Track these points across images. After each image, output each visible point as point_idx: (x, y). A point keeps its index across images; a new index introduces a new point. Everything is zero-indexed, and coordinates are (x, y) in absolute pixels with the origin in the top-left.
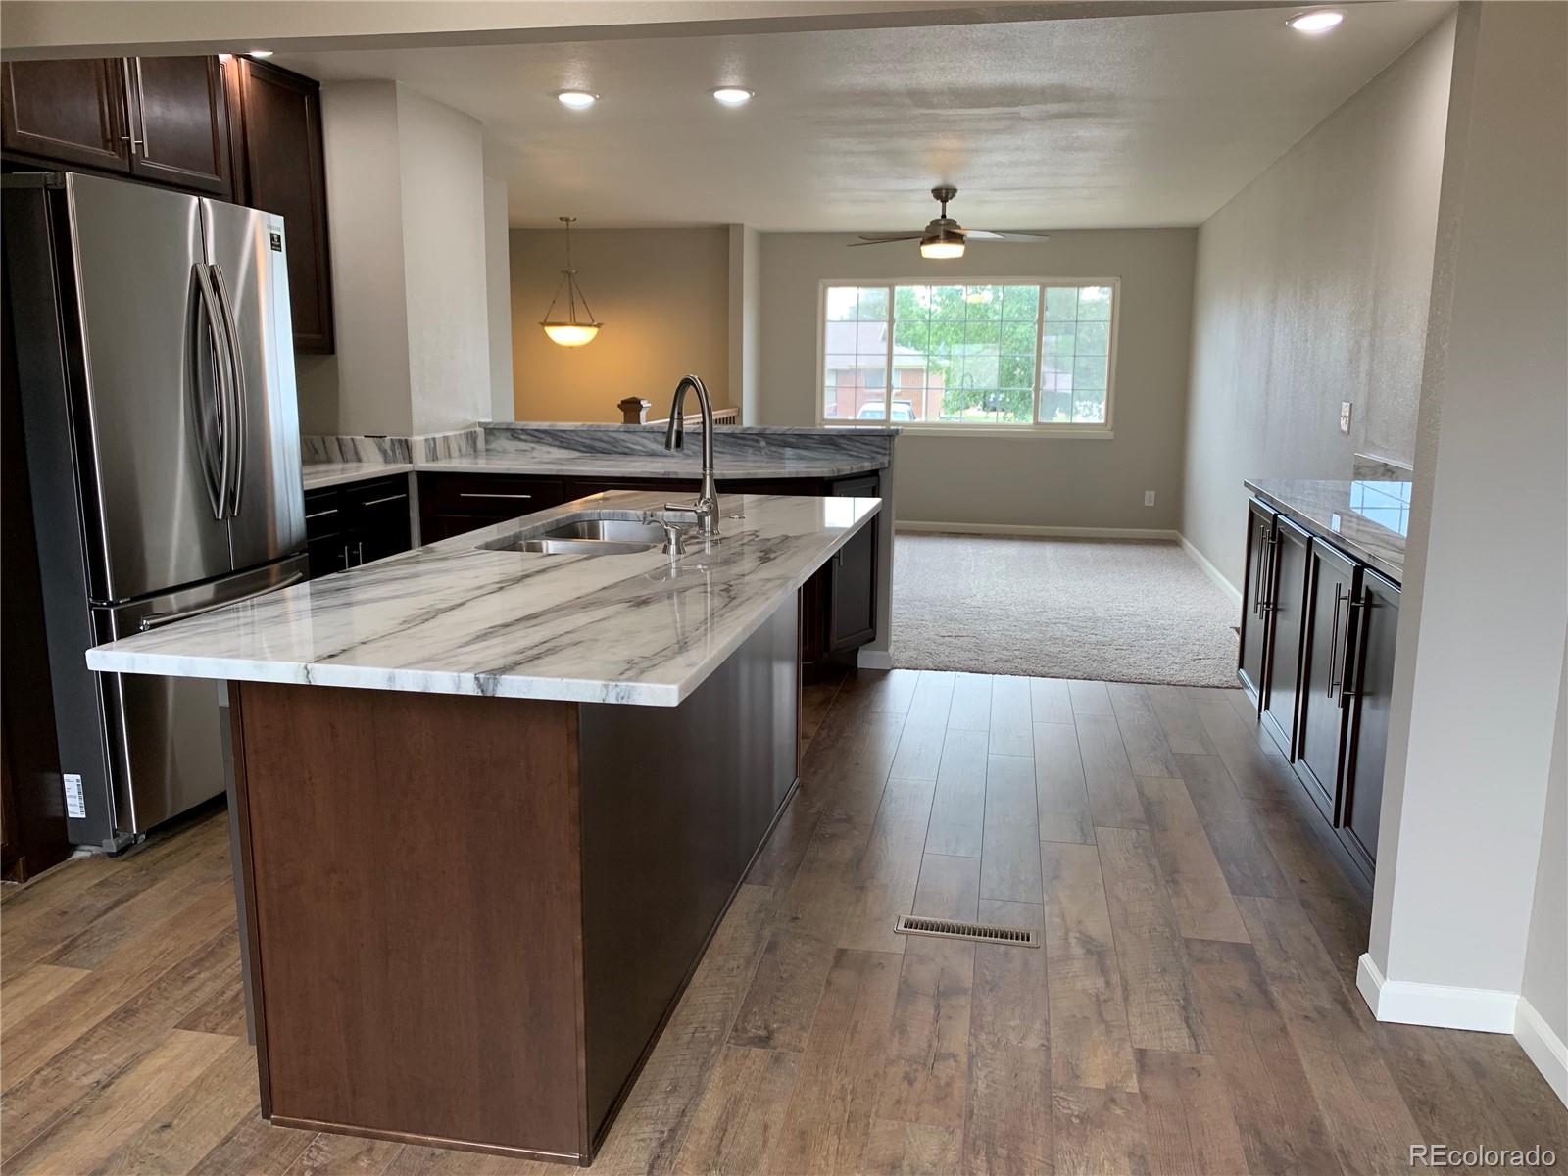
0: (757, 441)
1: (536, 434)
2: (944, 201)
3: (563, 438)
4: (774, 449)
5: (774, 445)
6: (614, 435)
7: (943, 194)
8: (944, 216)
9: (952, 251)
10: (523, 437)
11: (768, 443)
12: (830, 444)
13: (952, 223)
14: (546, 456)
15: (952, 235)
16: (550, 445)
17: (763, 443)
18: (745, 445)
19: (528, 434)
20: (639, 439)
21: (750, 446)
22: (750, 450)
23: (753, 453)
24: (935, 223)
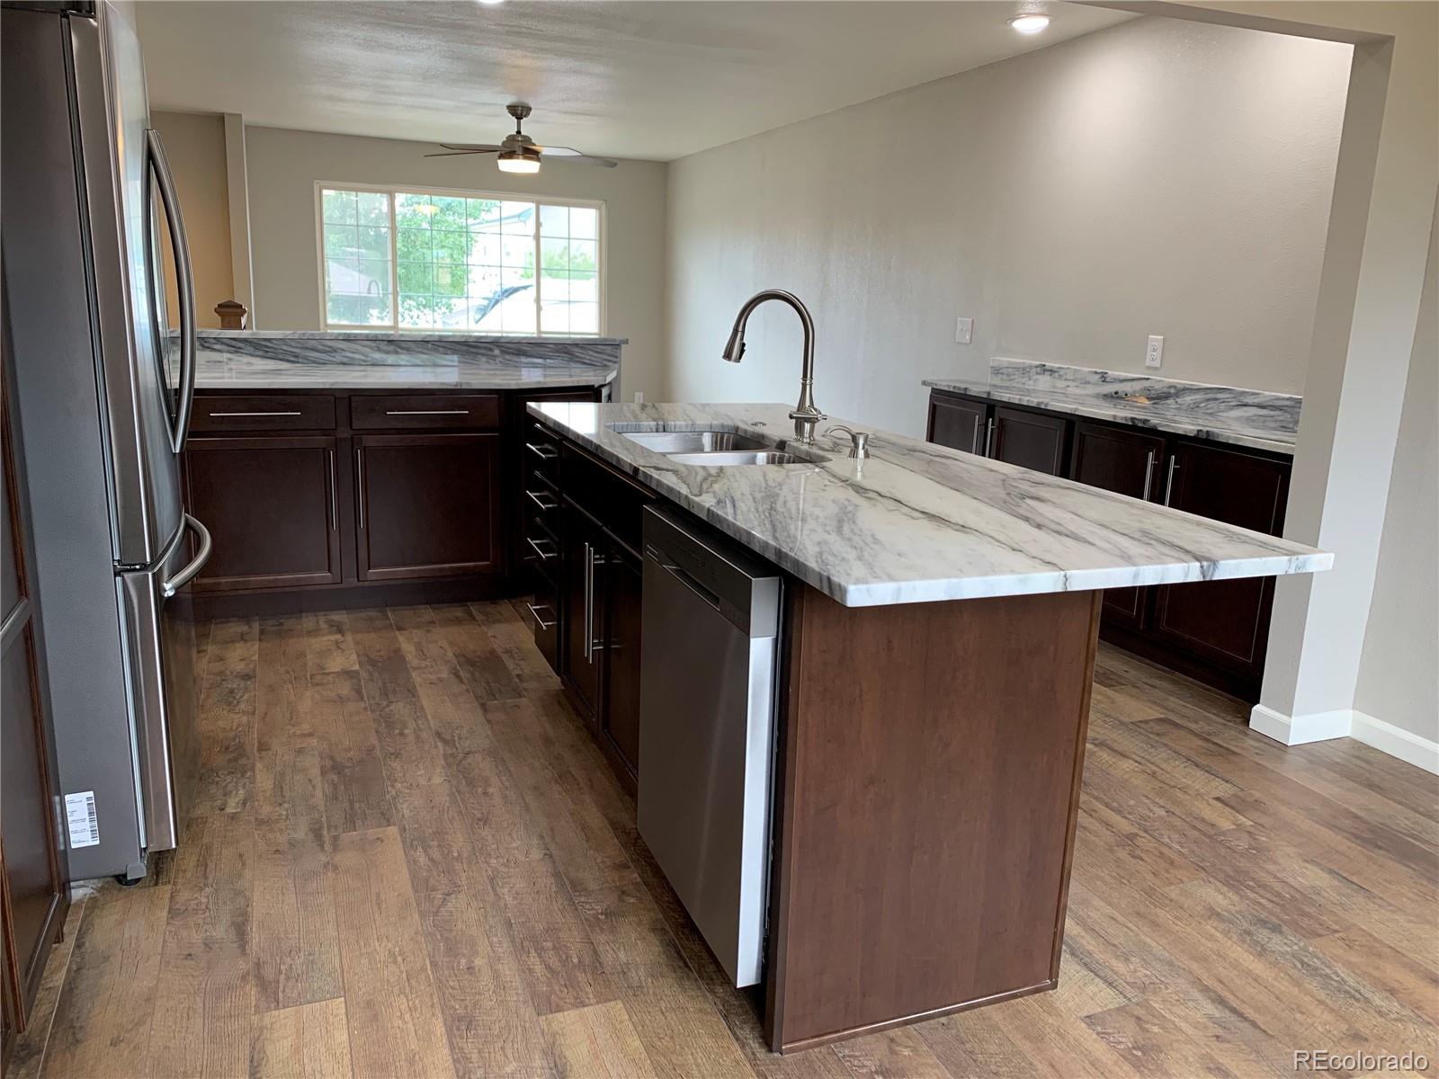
0: (491, 349)
1: (234, 343)
2: (519, 118)
3: (266, 346)
4: (508, 357)
5: (508, 353)
6: (329, 343)
7: (519, 111)
8: (519, 132)
9: (528, 167)
10: (217, 347)
11: (502, 352)
12: (565, 353)
13: (527, 139)
14: (245, 367)
15: (530, 153)
16: (252, 355)
17: (497, 352)
18: (478, 354)
19: (223, 343)
20: (359, 348)
21: (483, 355)
22: (484, 359)
23: (489, 363)
24: (511, 139)
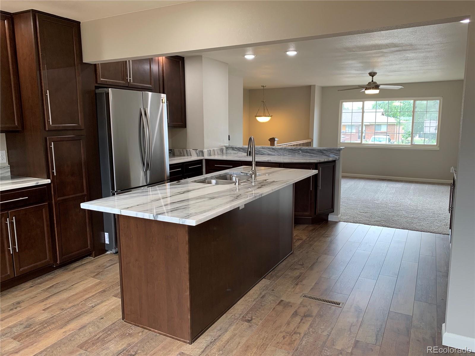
0: (299, 151)
1: (239, 149)
2: (373, 76)
3: (245, 150)
4: (304, 153)
5: (304, 152)
6: (259, 149)
7: (372, 74)
8: (372, 81)
9: (376, 91)
10: (235, 150)
11: (302, 152)
12: (321, 152)
13: (375, 83)
14: (241, 155)
16: (242, 152)
18: (295, 152)
19: (237, 149)
20: (266, 151)
21: (296, 152)
22: (297, 154)
24: (369, 83)
